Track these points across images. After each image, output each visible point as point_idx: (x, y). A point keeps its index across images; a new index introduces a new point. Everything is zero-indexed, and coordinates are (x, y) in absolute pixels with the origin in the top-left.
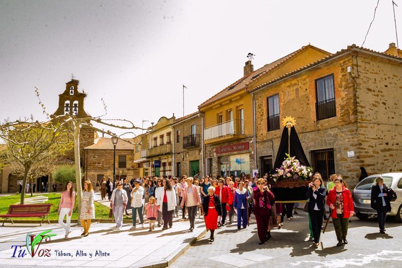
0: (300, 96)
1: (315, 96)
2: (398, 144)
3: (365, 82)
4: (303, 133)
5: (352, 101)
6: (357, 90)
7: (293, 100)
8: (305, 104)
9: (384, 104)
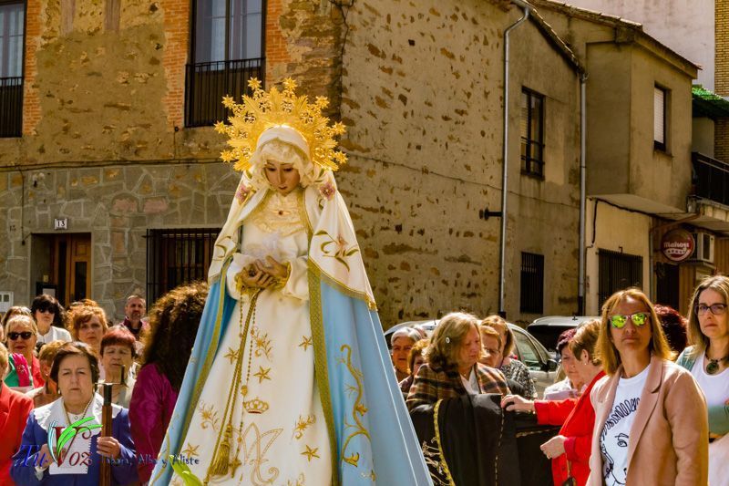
0: (122, 27)
1: (186, 39)
2: (422, 232)
3: (365, 24)
4: (123, 162)
5: (327, 80)
6: (346, 46)
7: (91, 34)
8: (140, 60)
9: (403, 99)
